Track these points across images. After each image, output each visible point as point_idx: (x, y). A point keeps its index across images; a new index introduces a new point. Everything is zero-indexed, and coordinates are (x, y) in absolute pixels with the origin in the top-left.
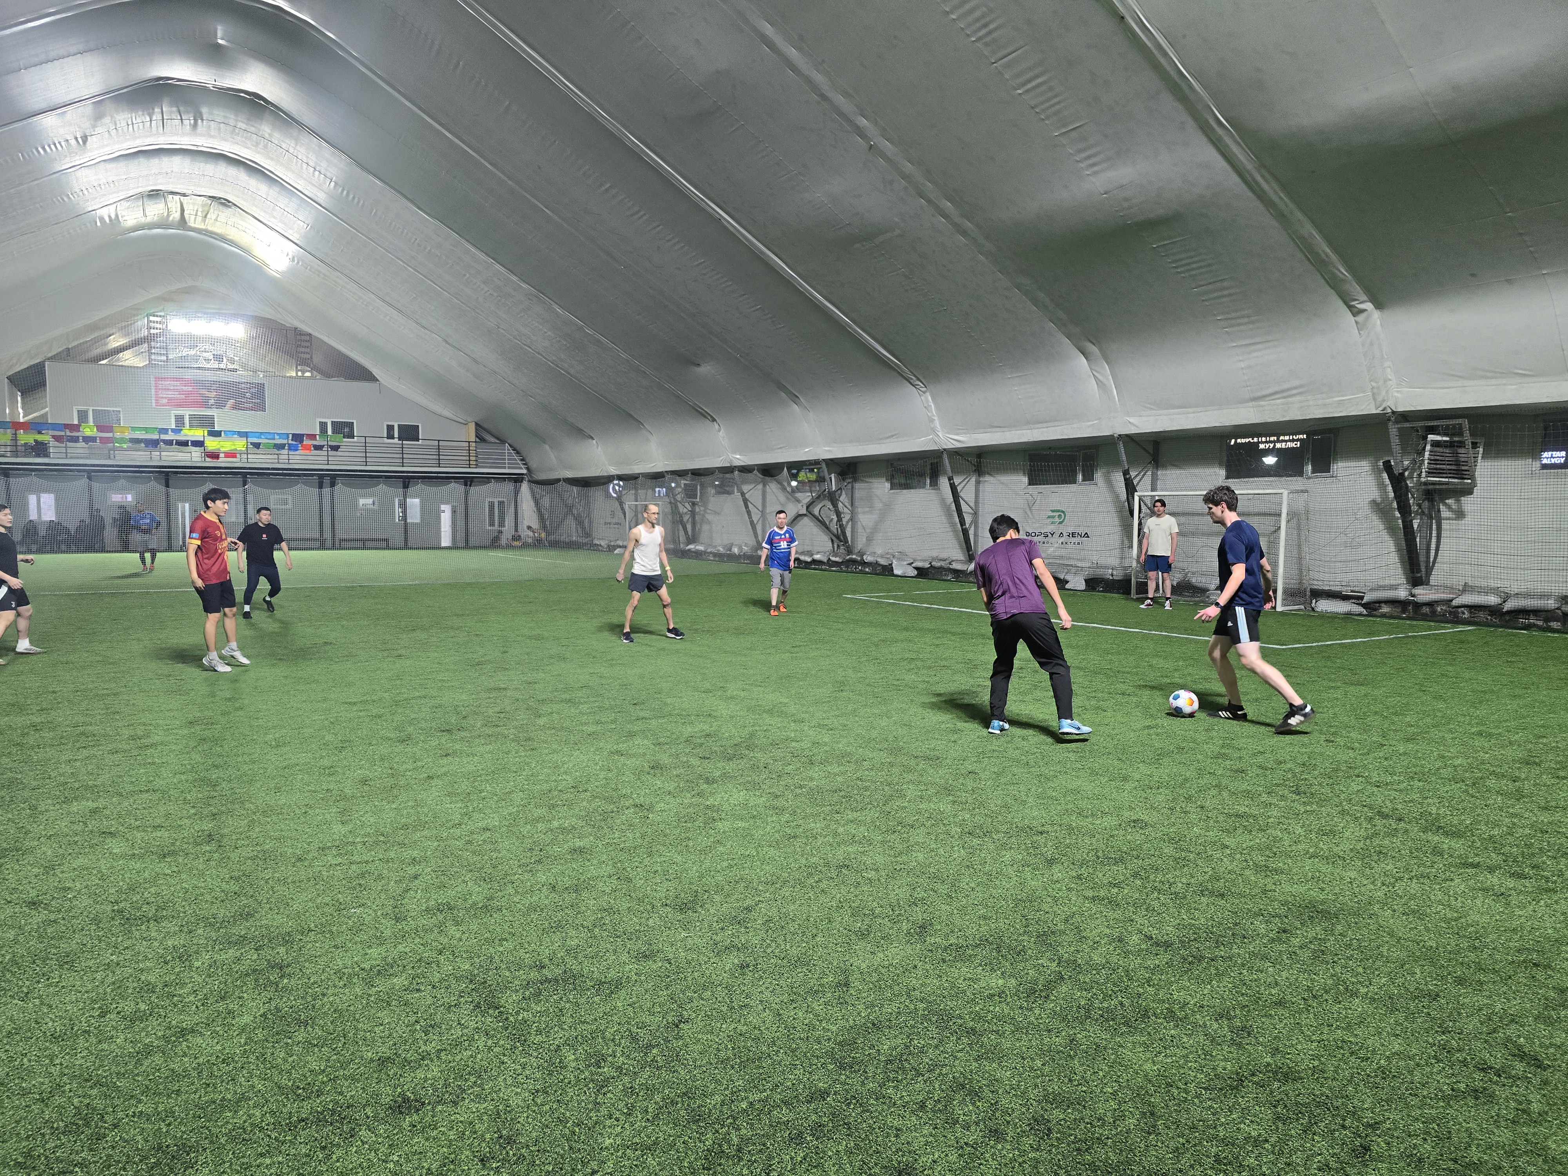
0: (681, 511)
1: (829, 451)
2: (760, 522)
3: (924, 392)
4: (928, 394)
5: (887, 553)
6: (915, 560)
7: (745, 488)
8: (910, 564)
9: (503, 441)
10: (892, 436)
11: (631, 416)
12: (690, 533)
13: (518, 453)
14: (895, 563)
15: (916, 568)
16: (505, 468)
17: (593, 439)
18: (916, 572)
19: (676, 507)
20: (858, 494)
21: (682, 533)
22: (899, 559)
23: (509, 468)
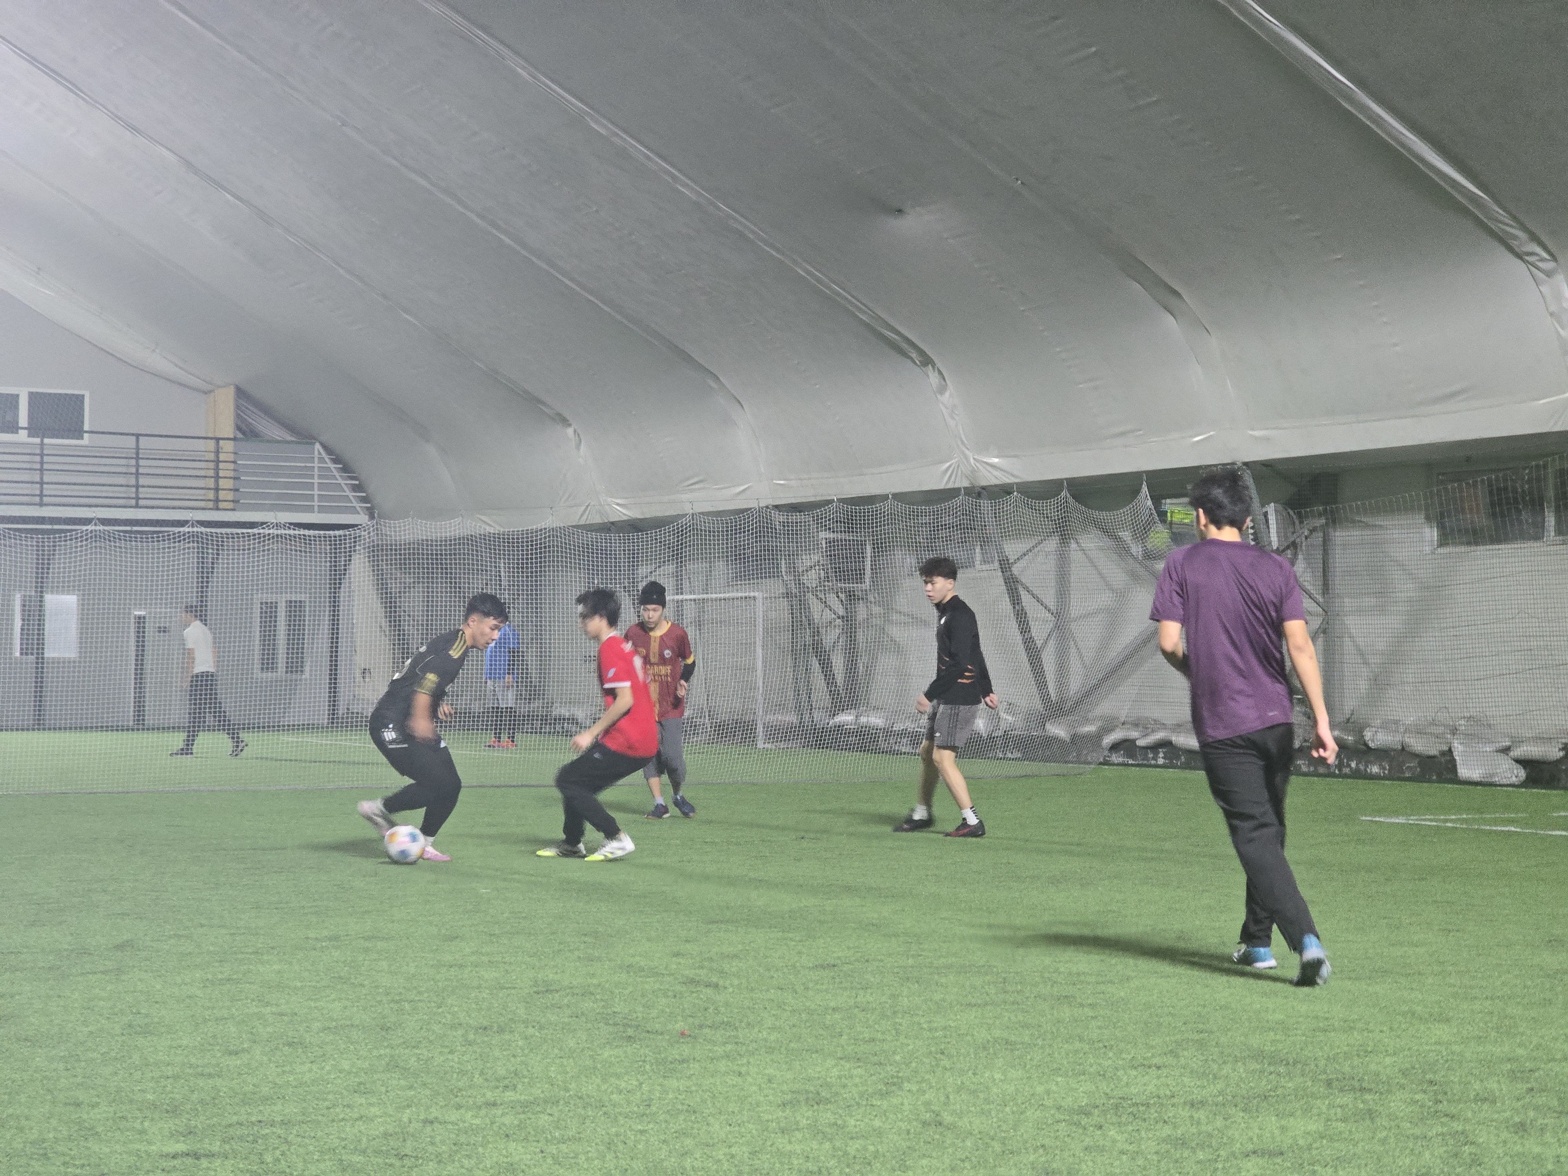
0: (816, 616)
1: (1267, 439)
2: (1052, 643)
3: (1549, 274)
4: (1560, 278)
5: (1433, 723)
6: (1518, 741)
7: (1012, 549)
8: (1506, 750)
9: (305, 437)
10: (1453, 395)
11: (688, 359)
12: (840, 678)
13: (346, 469)
14: (1458, 749)
15: (1523, 762)
16: (310, 509)
17: (565, 422)
18: (1522, 774)
19: (803, 605)
20: (1340, 560)
21: (818, 680)
22: (1470, 737)
23: (322, 510)
